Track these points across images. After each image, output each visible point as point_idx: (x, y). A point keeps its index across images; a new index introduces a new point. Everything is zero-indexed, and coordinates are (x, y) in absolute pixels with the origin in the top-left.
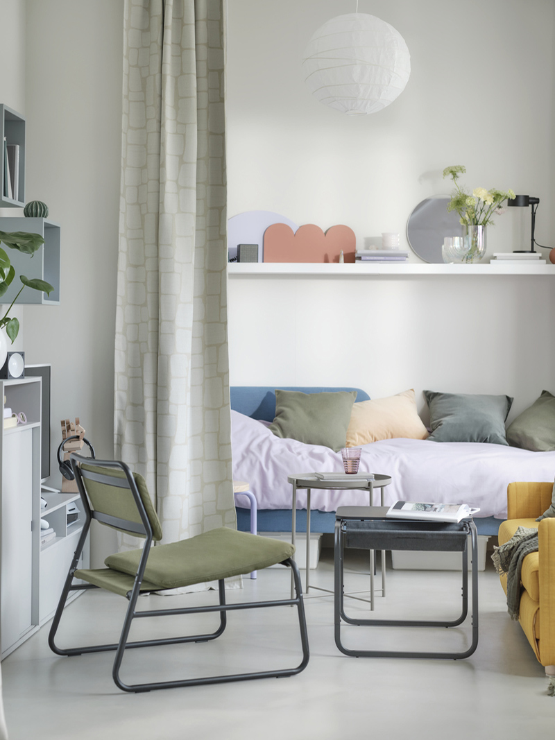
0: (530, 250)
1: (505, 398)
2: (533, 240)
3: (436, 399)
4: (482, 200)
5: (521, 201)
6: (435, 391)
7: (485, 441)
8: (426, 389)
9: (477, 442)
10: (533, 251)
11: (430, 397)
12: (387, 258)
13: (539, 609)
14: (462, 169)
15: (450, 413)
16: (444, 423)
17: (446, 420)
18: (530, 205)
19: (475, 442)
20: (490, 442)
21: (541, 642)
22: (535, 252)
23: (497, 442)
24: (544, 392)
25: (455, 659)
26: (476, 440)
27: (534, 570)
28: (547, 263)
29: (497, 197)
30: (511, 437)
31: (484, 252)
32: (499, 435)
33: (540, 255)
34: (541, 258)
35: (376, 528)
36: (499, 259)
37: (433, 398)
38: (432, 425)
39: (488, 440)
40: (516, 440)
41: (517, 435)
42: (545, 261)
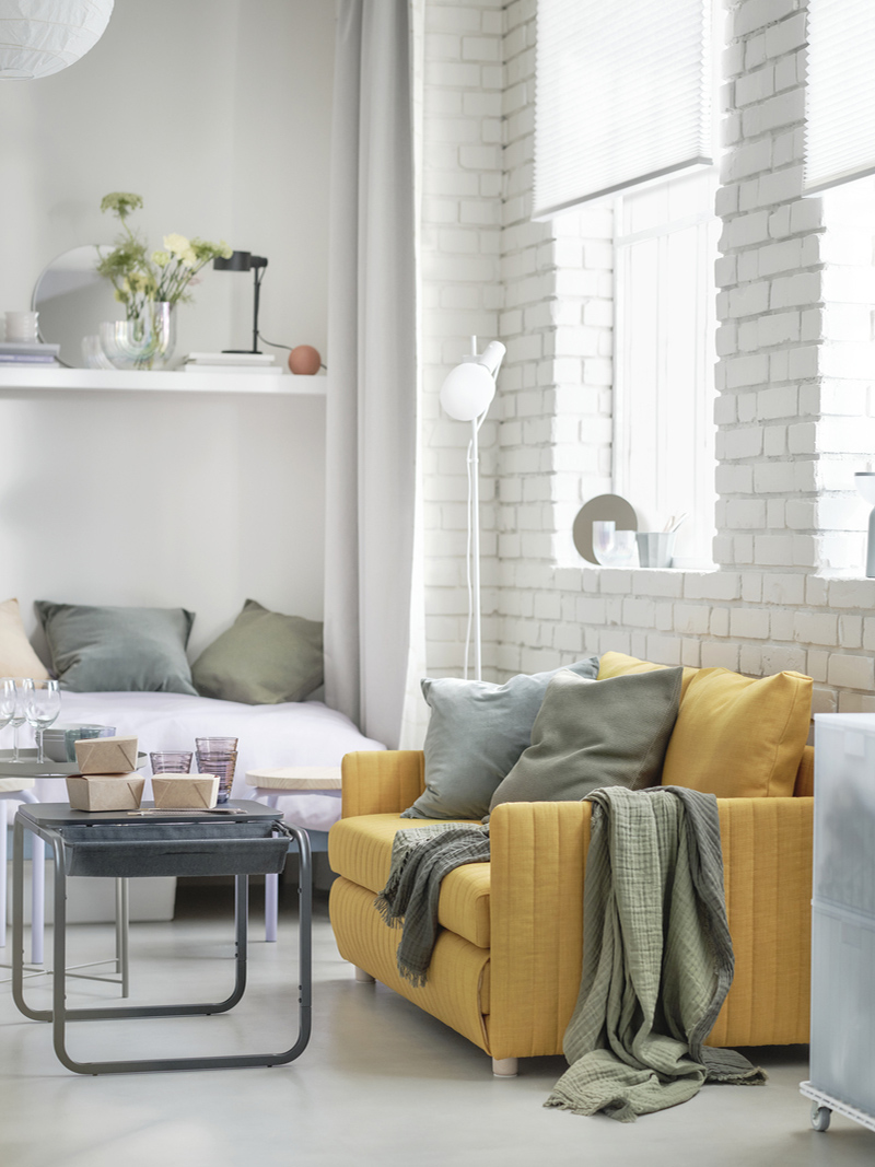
0: (251, 349)
1: (182, 614)
2: (256, 332)
3: (61, 617)
4: (178, 257)
5: (237, 262)
6: (59, 601)
7: (159, 689)
8: (40, 598)
9: (144, 690)
10: (255, 352)
11: (47, 613)
12: (19, 358)
13: (489, 961)
14: (136, 202)
15: (93, 639)
16: (83, 658)
17: (86, 653)
18: (253, 270)
19: (139, 690)
20: (167, 691)
21: (492, 1020)
22: (260, 353)
23: (178, 689)
24: (249, 602)
25: (270, 1066)
26: (141, 687)
27: (481, 894)
28: (284, 373)
29: (202, 251)
30: (202, 682)
31: (171, 352)
32: (181, 676)
33: (271, 358)
34: (272, 364)
35: (117, 839)
36: (201, 365)
37: (54, 614)
38: (58, 663)
39: (164, 687)
40: (213, 685)
41: (216, 679)
42: (280, 370)
